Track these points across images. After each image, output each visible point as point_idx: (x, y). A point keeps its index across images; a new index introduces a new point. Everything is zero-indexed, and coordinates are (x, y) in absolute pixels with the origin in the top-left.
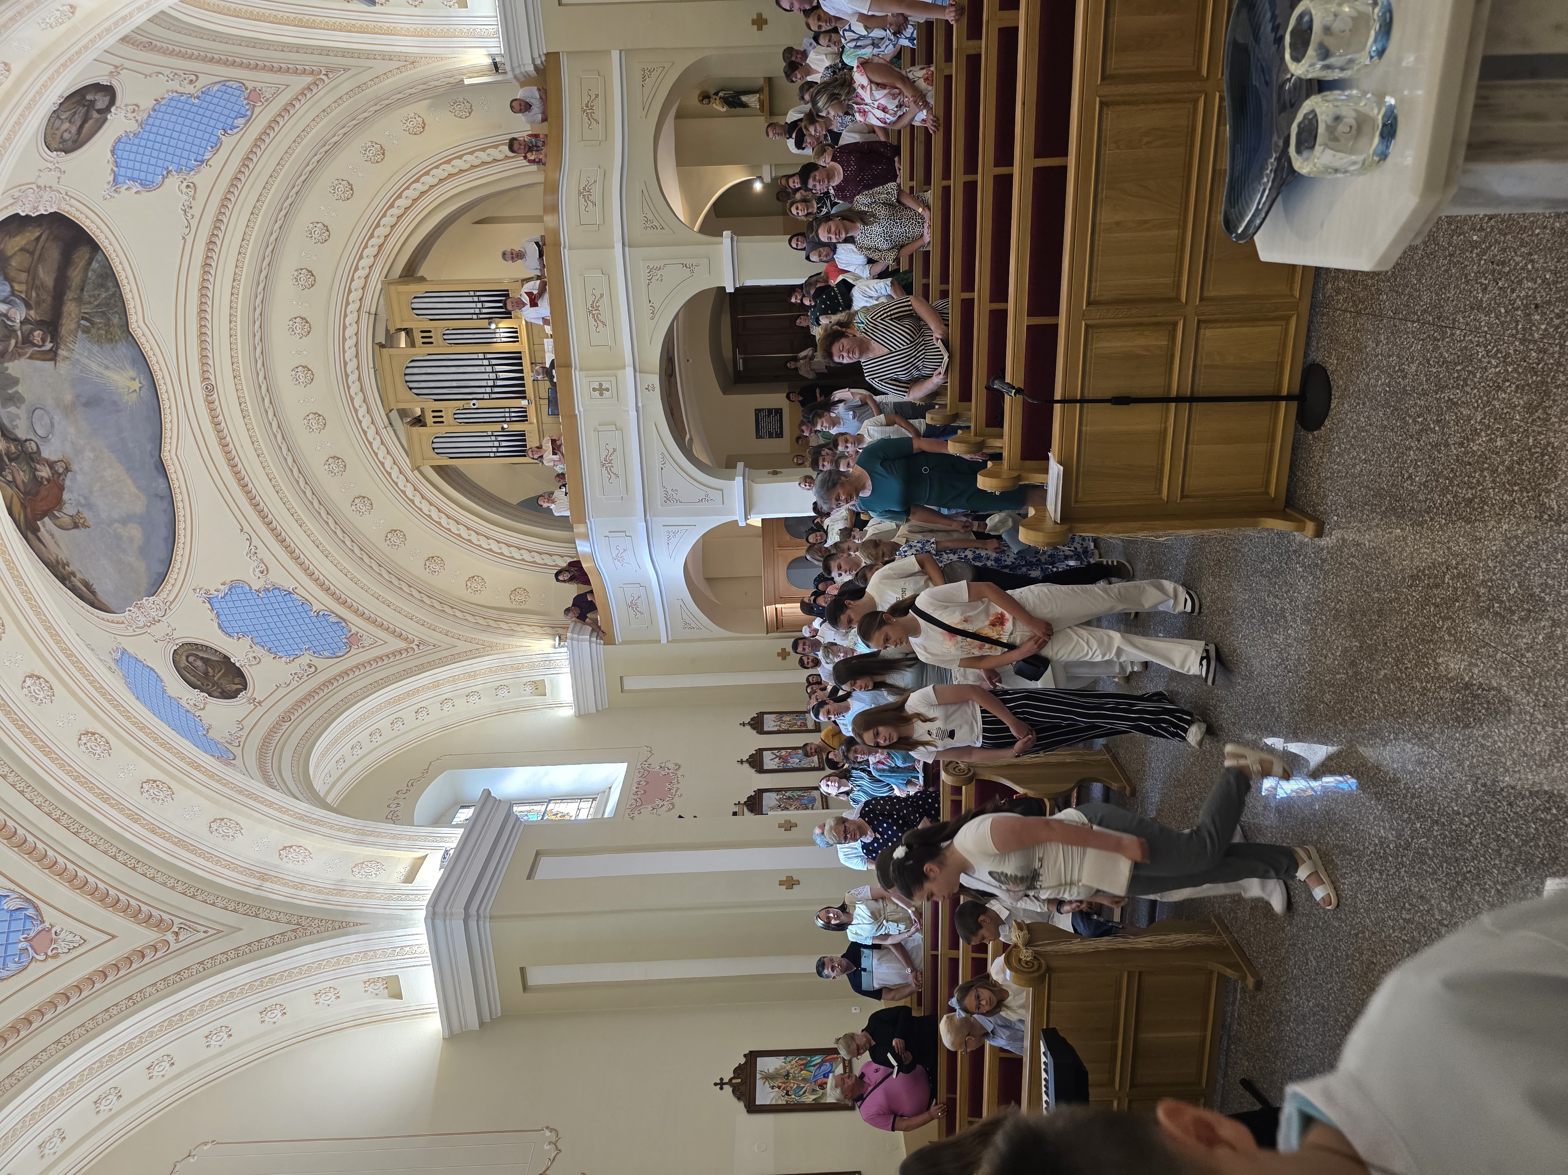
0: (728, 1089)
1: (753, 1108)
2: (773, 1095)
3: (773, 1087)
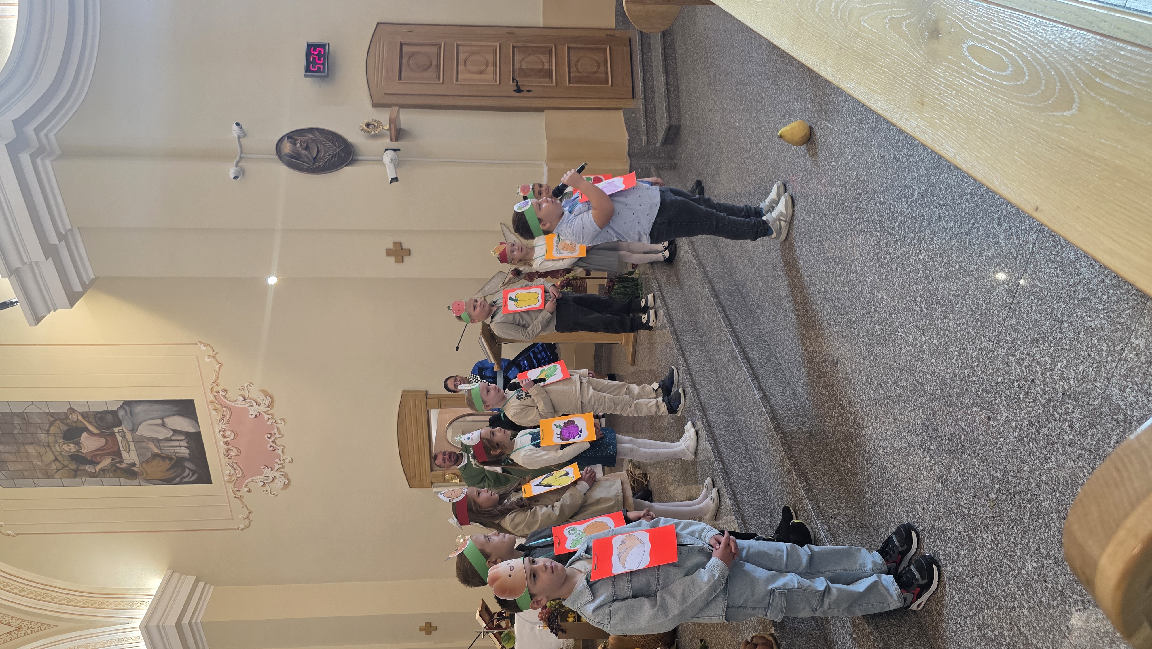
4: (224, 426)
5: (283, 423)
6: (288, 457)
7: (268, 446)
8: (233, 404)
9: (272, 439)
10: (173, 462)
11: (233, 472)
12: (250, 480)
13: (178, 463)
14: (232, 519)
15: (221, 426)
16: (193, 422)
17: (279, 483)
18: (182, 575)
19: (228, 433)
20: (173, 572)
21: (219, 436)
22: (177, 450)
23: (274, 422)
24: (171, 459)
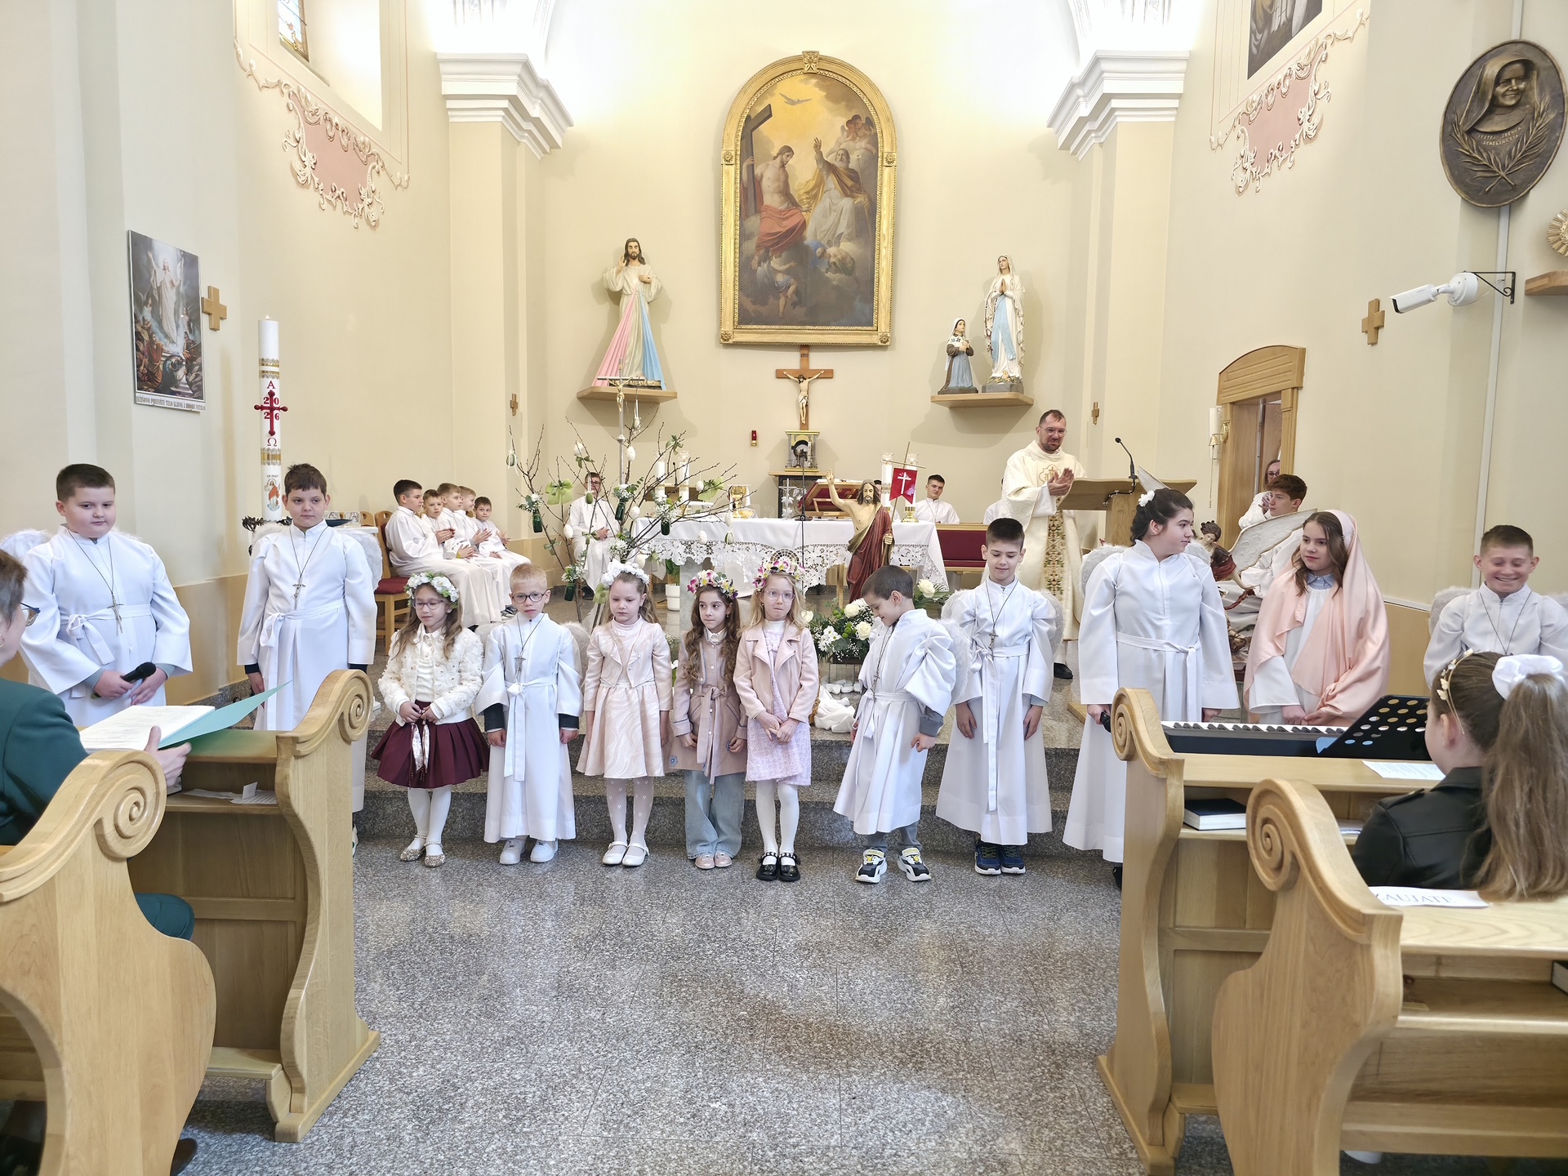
4: (1294, 73)
5: (1290, 165)
6: (1263, 184)
7: (1272, 151)
8: (1313, 77)
9: (1278, 155)
10: (1269, 10)
11: (1254, 105)
12: (1247, 135)
13: (1268, 19)
14: (1219, 123)
15: (1295, 67)
16: (1301, 23)
17: (1241, 177)
18: (1185, 73)
19: (1287, 82)
20: (1187, 60)
21: (1285, 71)
22: (1279, 10)
23: (1293, 150)
24: (1271, 6)
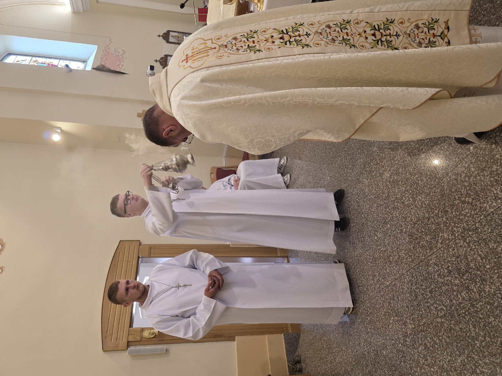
0: (161, 38)
1: (168, 42)
2: (174, 40)
3: (174, 39)
